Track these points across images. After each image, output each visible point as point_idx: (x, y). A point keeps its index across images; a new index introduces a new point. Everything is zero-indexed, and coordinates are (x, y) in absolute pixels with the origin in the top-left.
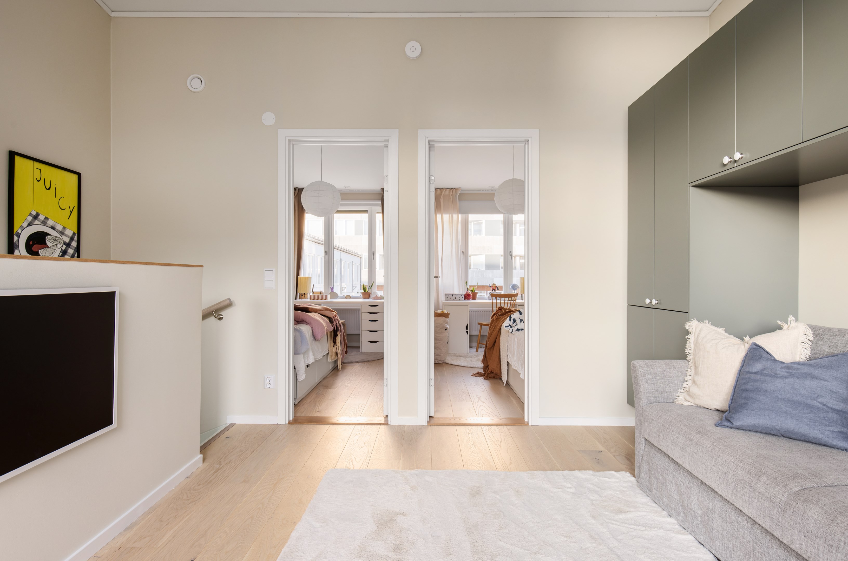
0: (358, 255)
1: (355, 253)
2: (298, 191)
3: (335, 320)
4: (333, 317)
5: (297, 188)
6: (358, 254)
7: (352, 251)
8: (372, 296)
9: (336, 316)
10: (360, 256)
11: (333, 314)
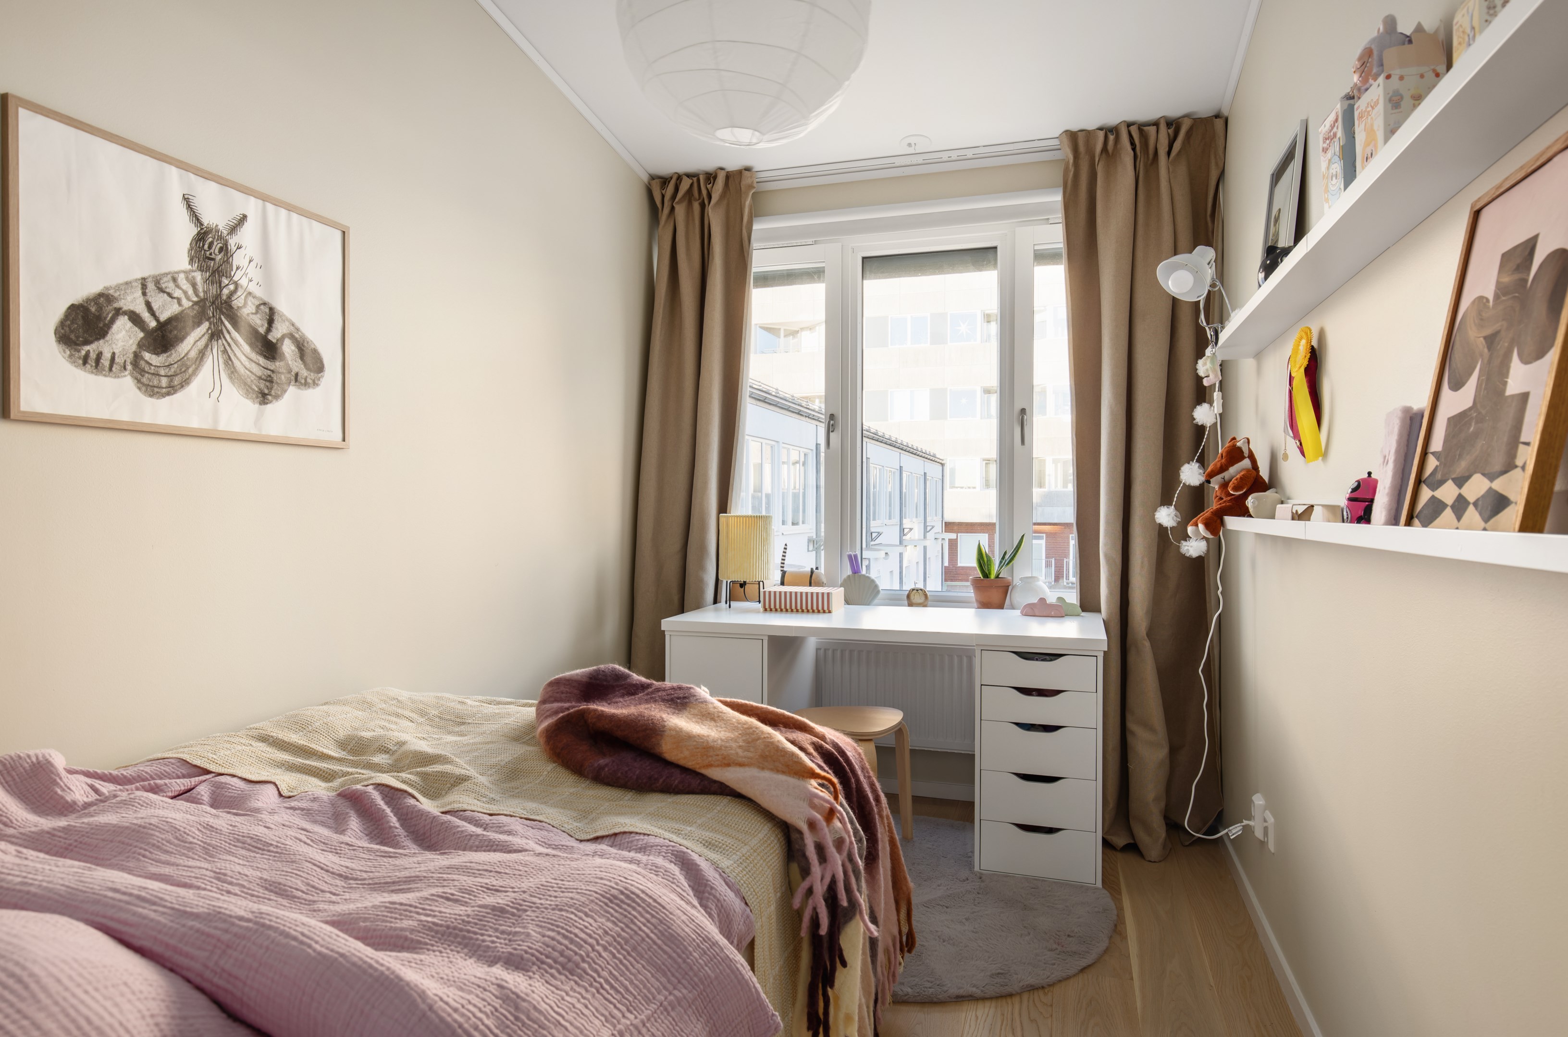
0: (936, 460)
1: (932, 454)
2: (727, 184)
3: (820, 849)
4: (812, 825)
5: (722, 169)
6: (937, 456)
7: (924, 451)
8: (1019, 597)
9: (831, 814)
10: (941, 461)
11: (811, 800)
